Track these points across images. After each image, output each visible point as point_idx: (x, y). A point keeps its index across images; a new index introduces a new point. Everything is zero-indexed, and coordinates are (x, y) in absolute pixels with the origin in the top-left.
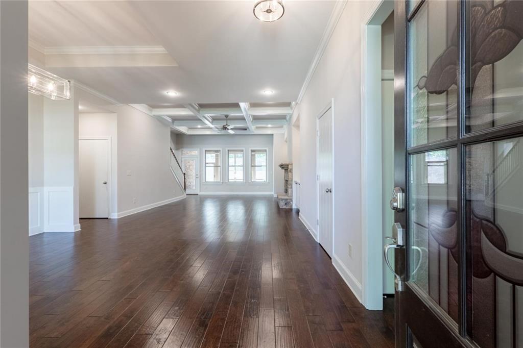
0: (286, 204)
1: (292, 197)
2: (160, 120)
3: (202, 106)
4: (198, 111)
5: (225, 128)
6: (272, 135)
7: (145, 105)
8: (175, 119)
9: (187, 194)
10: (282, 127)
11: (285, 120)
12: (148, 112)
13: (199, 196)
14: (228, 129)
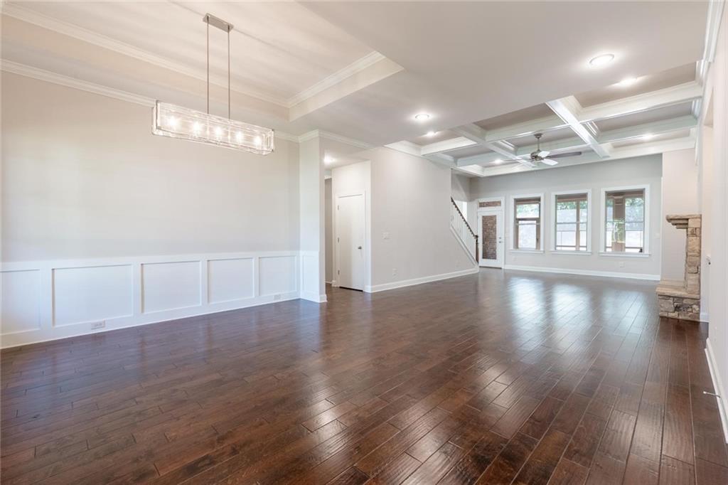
0: (677, 308)
1: (699, 294)
2: (433, 160)
3: (487, 126)
4: (482, 137)
5: (535, 157)
6: (661, 155)
7: (404, 142)
8: (458, 155)
9: (480, 267)
10: (687, 134)
11: (691, 117)
12: (415, 153)
13: (503, 270)
14: (542, 159)
